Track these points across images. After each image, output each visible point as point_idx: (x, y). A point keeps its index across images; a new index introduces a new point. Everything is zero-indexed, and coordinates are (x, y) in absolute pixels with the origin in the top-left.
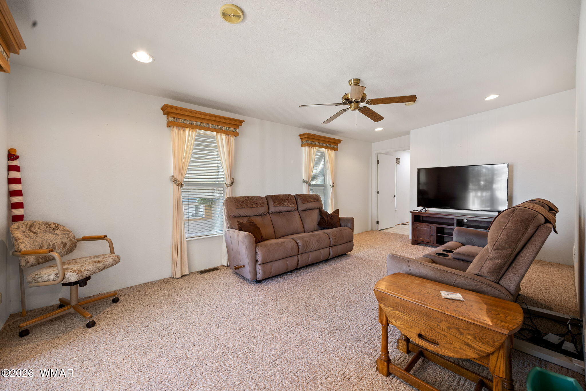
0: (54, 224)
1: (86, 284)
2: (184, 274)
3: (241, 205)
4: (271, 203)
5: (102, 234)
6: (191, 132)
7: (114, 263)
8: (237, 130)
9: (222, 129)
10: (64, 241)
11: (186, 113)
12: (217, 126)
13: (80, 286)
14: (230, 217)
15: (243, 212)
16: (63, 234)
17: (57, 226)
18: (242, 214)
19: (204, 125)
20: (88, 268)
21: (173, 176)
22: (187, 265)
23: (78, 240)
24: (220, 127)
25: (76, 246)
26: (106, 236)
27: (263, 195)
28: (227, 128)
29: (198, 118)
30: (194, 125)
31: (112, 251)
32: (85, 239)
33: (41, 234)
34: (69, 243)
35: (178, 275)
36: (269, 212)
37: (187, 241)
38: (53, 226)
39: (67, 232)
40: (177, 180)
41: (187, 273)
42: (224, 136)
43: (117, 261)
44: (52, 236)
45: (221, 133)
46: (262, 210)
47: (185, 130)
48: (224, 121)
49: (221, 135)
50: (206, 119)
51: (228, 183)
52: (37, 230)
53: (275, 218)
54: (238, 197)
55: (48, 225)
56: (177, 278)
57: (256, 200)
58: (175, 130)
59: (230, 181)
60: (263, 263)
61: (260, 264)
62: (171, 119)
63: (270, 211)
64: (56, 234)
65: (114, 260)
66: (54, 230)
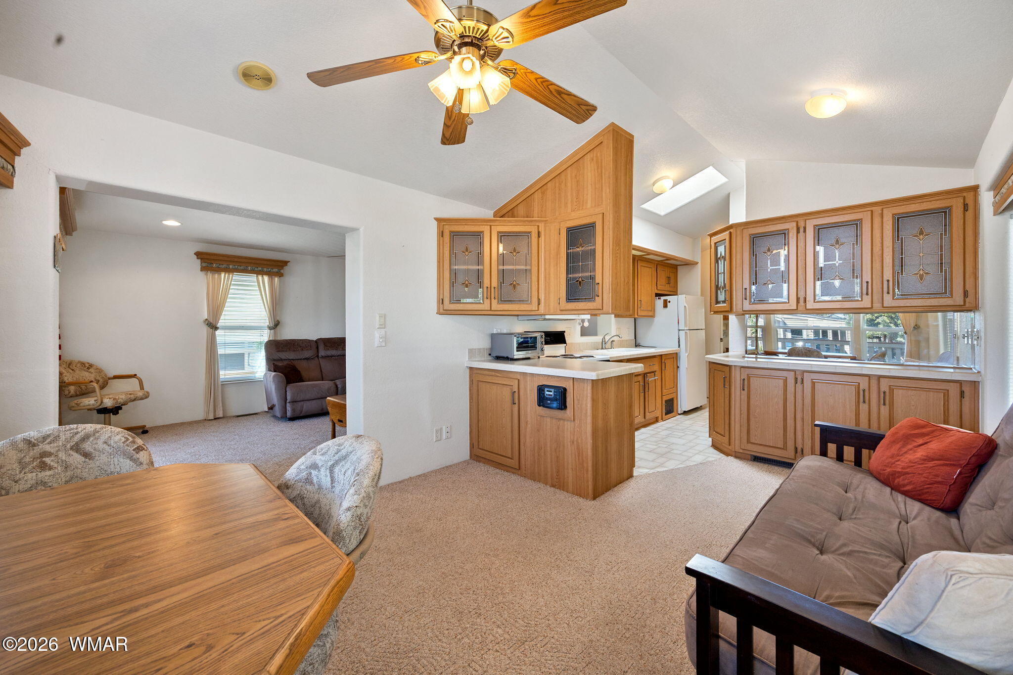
0: (89, 363)
1: (118, 413)
2: (217, 416)
3: (282, 348)
4: (321, 347)
5: (133, 373)
6: (227, 275)
7: (143, 397)
8: (282, 271)
9: (263, 271)
10: (97, 379)
11: (221, 258)
12: (257, 268)
13: (113, 414)
14: (269, 360)
15: (284, 355)
16: (96, 372)
17: (91, 366)
18: (283, 357)
19: (242, 267)
20: (121, 397)
21: (206, 319)
22: (221, 408)
23: (110, 379)
24: (260, 269)
25: (107, 383)
26: (136, 375)
27: (314, 337)
28: (269, 269)
29: (234, 262)
30: (229, 268)
31: (142, 388)
32: (116, 377)
33: (77, 372)
34: (101, 380)
35: (211, 417)
36: (318, 356)
37: (222, 385)
38: (87, 365)
39: (100, 371)
40: (211, 323)
41: (221, 416)
42: (266, 278)
43: (146, 396)
44: (87, 374)
45: (262, 275)
46: (307, 354)
47: (220, 274)
48: (265, 262)
49: (262, 277)
50: (244, 262)
51: (271, 325)
52: (74, 368)
53: (323, 363)
54: (280, 340)
55: (83, 364)
56: (210, 420)
57: (302, 343)
58: (210, 275)
59: (273, 324)
60: (293, 402)
61: (289, 402)
62: (204, 265)
63: (320, 355)
64: (90, 372)
65: (144, 394)
66: (88, 368)
